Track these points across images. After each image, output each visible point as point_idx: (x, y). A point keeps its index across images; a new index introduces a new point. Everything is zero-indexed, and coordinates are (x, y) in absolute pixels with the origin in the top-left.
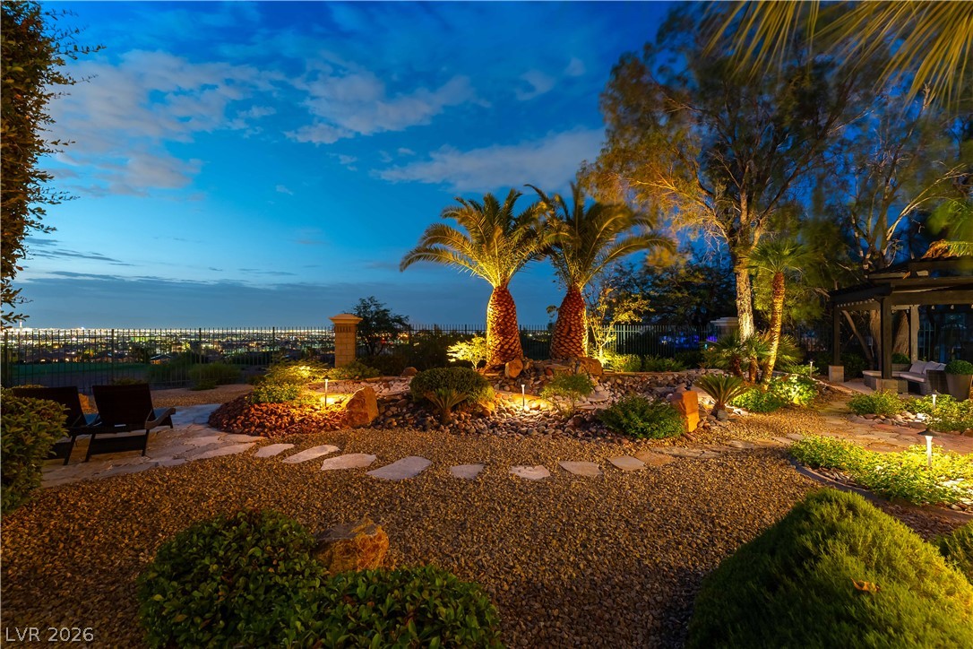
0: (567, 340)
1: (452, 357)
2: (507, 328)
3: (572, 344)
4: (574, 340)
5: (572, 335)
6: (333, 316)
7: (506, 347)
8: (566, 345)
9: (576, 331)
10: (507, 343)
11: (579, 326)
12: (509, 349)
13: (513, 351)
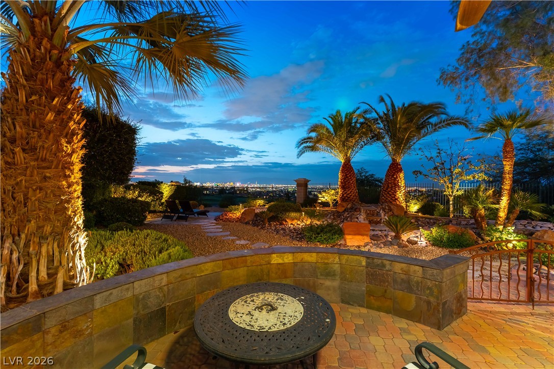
0: (386, 193)
1: (320, 200)
2: (346, 185)
3: (388, 195)
4: (390, 193)
5: (389, 190)
6: (295, 179)
7: (345, 195)
8: (385, 195)
9: (392, 187)
10: (345, 193)
11: (395, 184)
12: (346, 196)
13: (349, 198)
